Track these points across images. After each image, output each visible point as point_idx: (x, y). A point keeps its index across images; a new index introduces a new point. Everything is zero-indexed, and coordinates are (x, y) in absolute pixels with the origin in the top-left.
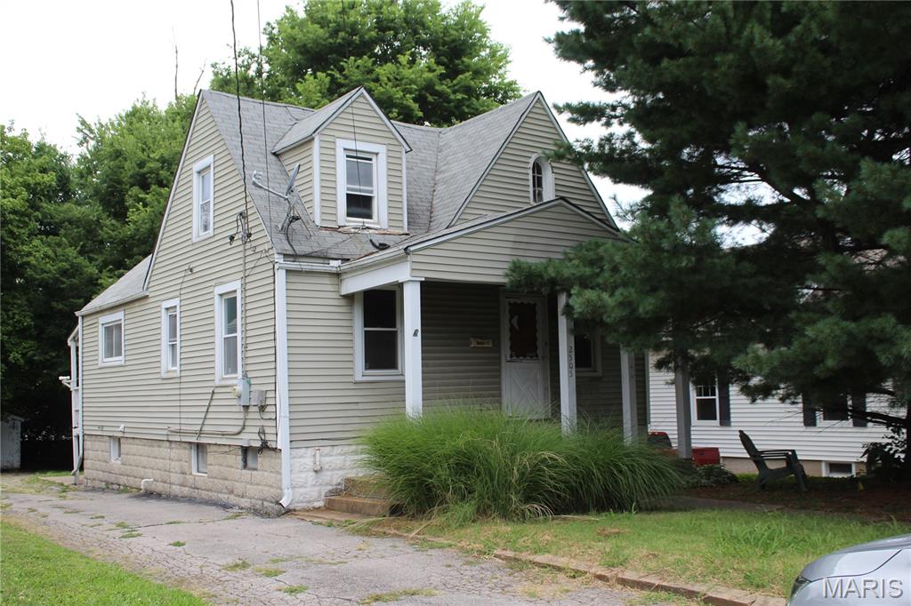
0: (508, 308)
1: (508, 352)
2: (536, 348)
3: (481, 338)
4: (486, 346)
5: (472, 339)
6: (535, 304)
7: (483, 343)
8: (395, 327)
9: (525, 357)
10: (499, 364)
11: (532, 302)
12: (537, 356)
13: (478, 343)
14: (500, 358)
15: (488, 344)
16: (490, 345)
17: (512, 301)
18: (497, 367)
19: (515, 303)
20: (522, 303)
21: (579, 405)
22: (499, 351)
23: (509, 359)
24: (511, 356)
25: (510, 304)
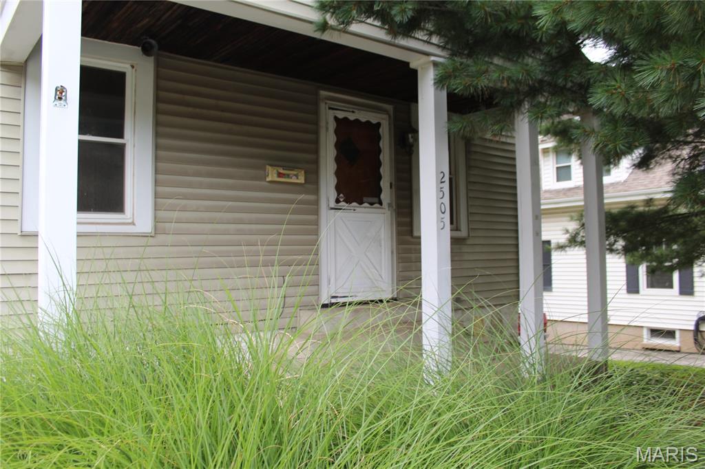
0: (332, 126)
1: (333, 194)
2: (380, 190)
3: (285, 168)
4: (294, 180)
5: (269, 168)
6: (379, 125)
7: (288, 176)
8: (121, 136)
9: (361, 203)
10: (316, 212)
11: (374, 121)
12: (381, 203)
13: (280, 175)
14: (317, 202)
15: (297, 176)
16: (301, 180)
17: (341, 115)
18: (313, 217)
19: (346, 119)
20: (357, 121)
21: (455, 277)
22: (316, 191)
23: (333, 204)
24: (338, 201)
25: (336, 118)
